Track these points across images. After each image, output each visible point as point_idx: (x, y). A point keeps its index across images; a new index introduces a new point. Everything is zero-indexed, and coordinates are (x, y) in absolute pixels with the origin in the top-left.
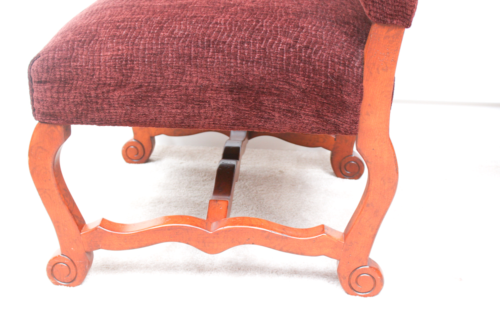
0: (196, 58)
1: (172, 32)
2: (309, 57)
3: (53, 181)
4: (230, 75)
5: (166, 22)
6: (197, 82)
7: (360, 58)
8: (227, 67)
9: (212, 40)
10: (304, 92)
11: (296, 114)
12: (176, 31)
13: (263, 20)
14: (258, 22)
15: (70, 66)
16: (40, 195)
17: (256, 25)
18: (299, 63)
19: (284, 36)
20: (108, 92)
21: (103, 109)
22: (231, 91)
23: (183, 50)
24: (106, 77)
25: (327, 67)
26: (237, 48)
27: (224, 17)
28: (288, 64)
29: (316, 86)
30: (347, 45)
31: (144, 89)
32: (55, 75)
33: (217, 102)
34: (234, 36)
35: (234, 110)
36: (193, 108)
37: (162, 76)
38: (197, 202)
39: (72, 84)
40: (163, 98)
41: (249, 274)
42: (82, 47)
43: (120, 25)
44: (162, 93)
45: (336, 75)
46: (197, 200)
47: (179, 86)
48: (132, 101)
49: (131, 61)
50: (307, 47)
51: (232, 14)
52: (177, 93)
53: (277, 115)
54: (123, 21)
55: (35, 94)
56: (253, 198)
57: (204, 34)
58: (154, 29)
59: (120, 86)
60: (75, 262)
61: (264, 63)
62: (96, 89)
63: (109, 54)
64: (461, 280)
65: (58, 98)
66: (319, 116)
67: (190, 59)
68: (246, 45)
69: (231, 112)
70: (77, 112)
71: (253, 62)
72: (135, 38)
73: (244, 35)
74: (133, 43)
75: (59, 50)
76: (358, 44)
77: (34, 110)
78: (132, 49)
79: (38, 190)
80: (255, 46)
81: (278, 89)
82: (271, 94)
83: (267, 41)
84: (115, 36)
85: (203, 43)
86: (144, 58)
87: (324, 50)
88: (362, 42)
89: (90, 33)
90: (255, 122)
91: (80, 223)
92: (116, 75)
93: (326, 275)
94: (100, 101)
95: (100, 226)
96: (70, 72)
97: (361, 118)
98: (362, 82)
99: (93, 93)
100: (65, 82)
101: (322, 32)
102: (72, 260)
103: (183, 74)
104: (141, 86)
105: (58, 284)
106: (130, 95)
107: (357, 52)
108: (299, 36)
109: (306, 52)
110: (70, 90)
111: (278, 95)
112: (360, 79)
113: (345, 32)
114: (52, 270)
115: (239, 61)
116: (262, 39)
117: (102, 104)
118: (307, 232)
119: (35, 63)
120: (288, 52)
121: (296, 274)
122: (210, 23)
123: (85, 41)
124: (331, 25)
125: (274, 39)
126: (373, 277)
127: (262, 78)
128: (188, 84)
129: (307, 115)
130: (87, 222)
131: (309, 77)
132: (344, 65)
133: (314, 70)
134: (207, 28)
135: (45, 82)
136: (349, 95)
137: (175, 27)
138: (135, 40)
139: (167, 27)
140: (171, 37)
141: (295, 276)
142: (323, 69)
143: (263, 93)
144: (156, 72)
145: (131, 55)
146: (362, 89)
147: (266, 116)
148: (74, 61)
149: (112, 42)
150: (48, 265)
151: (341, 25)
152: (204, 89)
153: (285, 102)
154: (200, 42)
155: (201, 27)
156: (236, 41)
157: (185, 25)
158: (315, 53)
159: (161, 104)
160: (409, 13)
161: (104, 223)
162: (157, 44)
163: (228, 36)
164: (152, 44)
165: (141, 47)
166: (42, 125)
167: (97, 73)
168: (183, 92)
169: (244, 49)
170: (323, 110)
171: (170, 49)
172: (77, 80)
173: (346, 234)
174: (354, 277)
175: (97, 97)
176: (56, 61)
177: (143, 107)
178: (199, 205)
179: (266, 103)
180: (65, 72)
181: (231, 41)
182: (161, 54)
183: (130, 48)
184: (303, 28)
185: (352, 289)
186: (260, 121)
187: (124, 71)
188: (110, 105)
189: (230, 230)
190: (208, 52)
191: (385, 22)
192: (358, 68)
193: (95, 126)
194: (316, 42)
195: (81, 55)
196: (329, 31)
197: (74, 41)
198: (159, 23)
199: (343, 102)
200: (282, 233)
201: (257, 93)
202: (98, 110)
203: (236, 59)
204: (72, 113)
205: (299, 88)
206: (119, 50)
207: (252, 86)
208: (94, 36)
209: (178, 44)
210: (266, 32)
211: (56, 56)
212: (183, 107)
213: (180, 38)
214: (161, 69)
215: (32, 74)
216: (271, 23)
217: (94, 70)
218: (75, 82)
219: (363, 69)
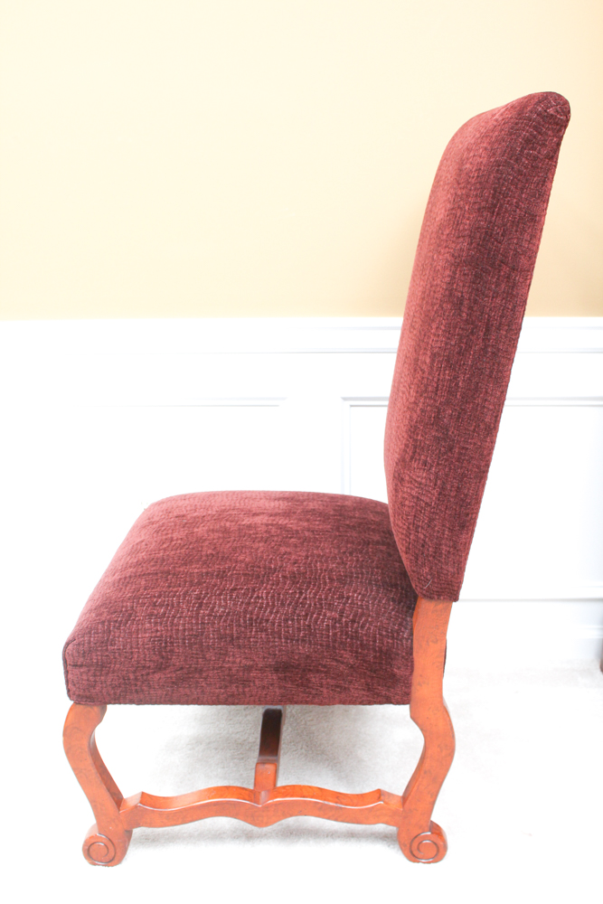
0: (238, 638)
1: (212, 610)
2: (356, 632)
3: (90, 761)
4: (275, 655)
5: (205, 597)
6: (241, 662)
7: (409, 627)
8: (272, 647)
9: (255, 617)
10: (352, 667)
11: (345, 688)
12: (216, 608)
13: (306, 590)
14: (301, 593)
15: (107, 650)
16: (76, 775)
17: (299, 598)
18: (346, 639)
19: (329, 609)
20: (148, 674)
21: (143, 691)
22: (276, 670)
23: (225, 629)
24: (145, 660)
25: (375, 641)
26: (280, 626)
27: (265, 588)
28: (335, 641)
29: (365, 661)
30: (395, 615)
31: (185, 670)
32: (91, 659)
33: (262, 680)
34: (277, 612)
35: (280, 688)
36: (237, 687)
37: (204, 658)
38: (240, 741)
39: (110, 667)
40: (205, 679)
41: (302, 840)
42: (119, 628)
43: (157, 601)
44: (204, 674)
45: (384, 649)
46: (239, 738)
47: (221, 667)
48: (173, 683)
49: (172, 643)
50: (353, 621)
51: (273, 585)
52: (220, 674)
53: (325, 691)
54: (160, 596)
55: (70, 676)
56: (302, 732)
57: (245, 612)
58: (193, 607)
59: (160, 669)
60: (114, 841)
61: (310, 641)
62: (135, 672)
63: (147, 635)
64: (530, 835)
65: (95, 681)
66: (369, 690)
67: (233, 639)
68: (290, 622)
69: (277, 690)
70: (115, 694)
71: (298, 640)
72: (174, 617)
73: (287, 610)
74: (172, 622)
75: (95, 633)
76: (407, 612)
77: (69, 691)
78: (172, 630)
79: (74, 769)
80: (299, 623)
81: (325, 666)
82: (318, 671)
83: (312, 616)
84: (152, 615)
85: (245, 622)
86: (184, 639)
87: (371, 623)
88: (410, 608)
89: (126, 611)
90: (303, 697)
91: (118, 799)
92: (155, 658)
93: (385, 838)
94: (139, 683)
95: (141, 803)
96: (107, 656)
97: (413, 688)
98: (412, 654)
99: (132, 676)
100: (102, 666)
101: (368, 602)
102: (110, 840)
103: (226, 655)
104: (182, 668)
105: (95, 864)
106: (171, 678)
107: (406, 621)
108: (344, 609)
109: (352, 627)
110: (107, 674)
111: (325, 672)
112: (410, 651)
113: (393, 598)
114: (89, 850)
115: (283, 640)
116: (307, 615)
117: (141, 686)
118: (362, 798)
119: (70, 647)
120: (334, 627)
121: (353, 837)
122: (251, 597)
123: (121, 621)
124: (378, 591)
125: (319, 614)
126: (435, 843)
127: (308, 656)
128: (230, 665)
129: (357, 689)
130: (125, 797)
131: (357, 652)
132: (393, 638)
133: (361, 645)
134: (249, 604)
135: (81, 666)
136: (399, 668)
137: (215, 603)
138: (173, 620)
139: (207, 603)
140: (211, 615)
141: (352, 840)
142: (371, 643)
143: (310, 670)
144: (197, 654)
145: (171, 637)
146: (412, 662)
147: (314, 692)
148: (111, 645)
149: (150, 623)
150: (84, 846)
151: (387, 590)
152: (249, 669)
153: (333, 678)
154: (242, 621)
155: (242, 603)
156: (280, 618)
157: (225, 600)
158: (362, 627)
159: (203, 684)
160: (456, 589)
161: (145, 798)
162: (197, 624)
163: (271, 613)
164: (192, 623)
165: (181, 628)
166: (78, 706)
167: (136, 656)
168: (227, 672)
169: (288, 627)
170: (373, 684)
171: (211, 629)
172: (115, 664)
173: (405, 798)
174: (415, 845)
175: (136, 679)
176: (92, 645)
177: (184, 687)
178: (242, 744)
179: (313, 679)
180: (102, 656)
181: (274, 619)
182: (202, 635)
183: (169, 628)
184: (348, 598)
185: (414, 856)
186: (308, 697)
187: (164, 654)
188: (150, 687)
189: (280, 803)
190: (251, 632)
191: (431, 598)
192: (407, 640)
193: (134, 706)
194: (362, 614)
195: (118, 637)
196: (375, 599)
197: (109, 621)
198: (198, 598)
199: (394, 675)
200: (336, 803)
201: (304, 671)
202: (137, 692)
203: (280, 638)
204: (110, 695)
205: (347, 664)
206: (157, 631)
207: (299, 665)
208: (130, 615)
209: (219, 623)
210: (310, 605)
211: (92, 639)
212: (226, 687)
213: (221, 616)
214: (202, 651)
215: (67, 657)
216: (315, 594)
217: (132, 653)
218: (113, 666)
219: (412, 640)
